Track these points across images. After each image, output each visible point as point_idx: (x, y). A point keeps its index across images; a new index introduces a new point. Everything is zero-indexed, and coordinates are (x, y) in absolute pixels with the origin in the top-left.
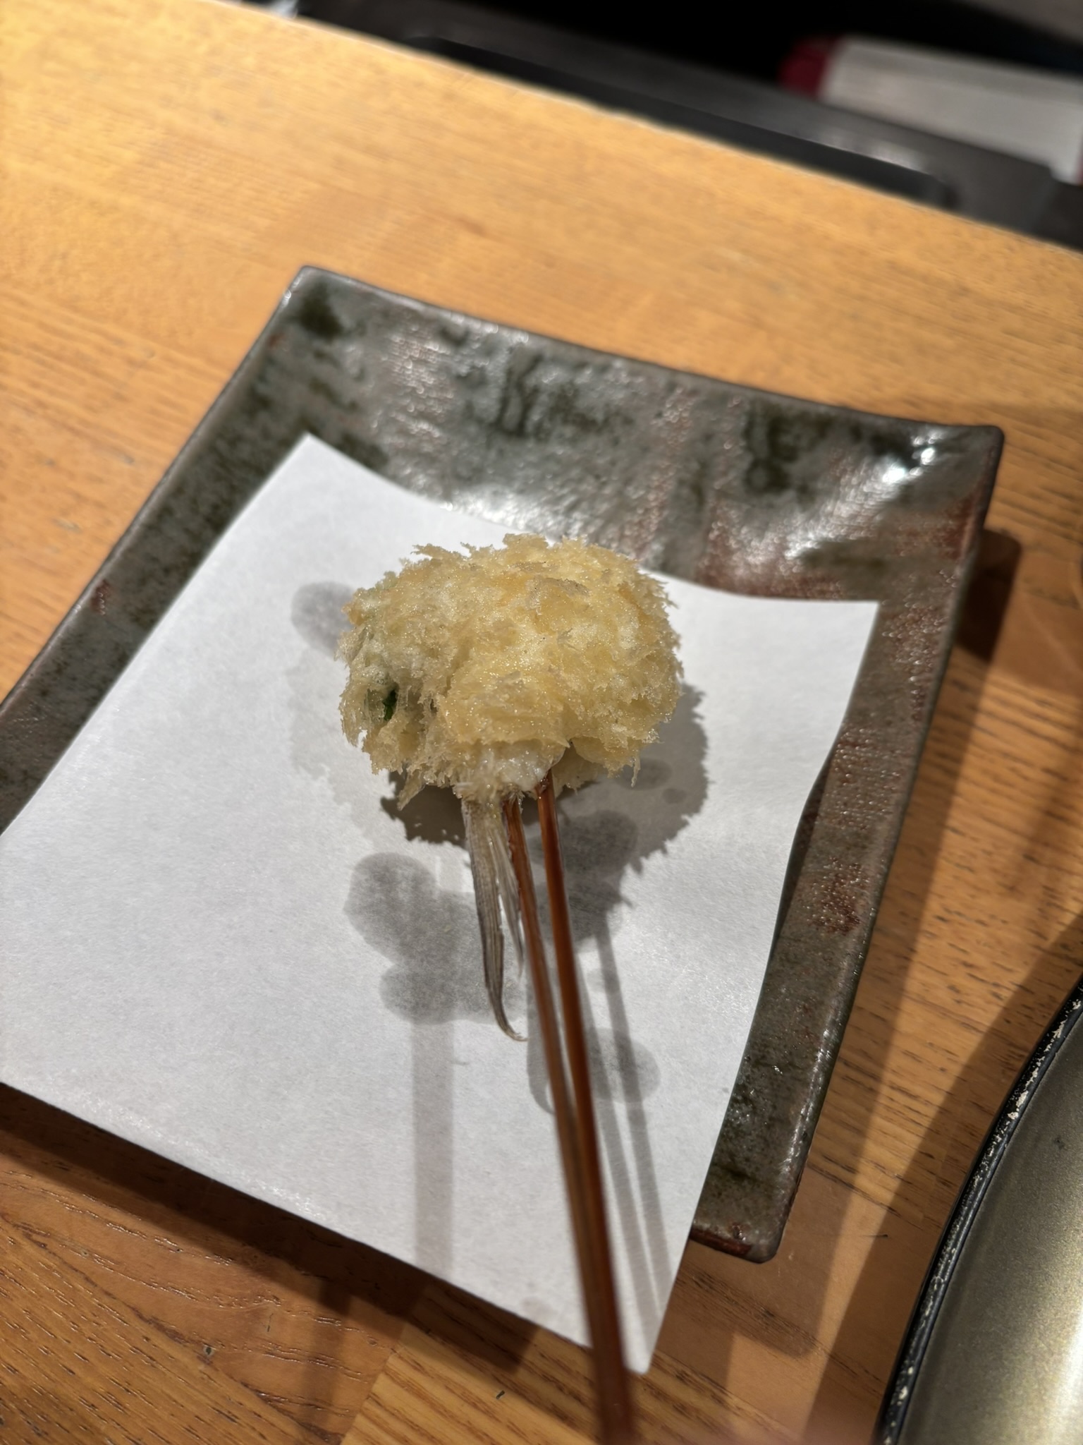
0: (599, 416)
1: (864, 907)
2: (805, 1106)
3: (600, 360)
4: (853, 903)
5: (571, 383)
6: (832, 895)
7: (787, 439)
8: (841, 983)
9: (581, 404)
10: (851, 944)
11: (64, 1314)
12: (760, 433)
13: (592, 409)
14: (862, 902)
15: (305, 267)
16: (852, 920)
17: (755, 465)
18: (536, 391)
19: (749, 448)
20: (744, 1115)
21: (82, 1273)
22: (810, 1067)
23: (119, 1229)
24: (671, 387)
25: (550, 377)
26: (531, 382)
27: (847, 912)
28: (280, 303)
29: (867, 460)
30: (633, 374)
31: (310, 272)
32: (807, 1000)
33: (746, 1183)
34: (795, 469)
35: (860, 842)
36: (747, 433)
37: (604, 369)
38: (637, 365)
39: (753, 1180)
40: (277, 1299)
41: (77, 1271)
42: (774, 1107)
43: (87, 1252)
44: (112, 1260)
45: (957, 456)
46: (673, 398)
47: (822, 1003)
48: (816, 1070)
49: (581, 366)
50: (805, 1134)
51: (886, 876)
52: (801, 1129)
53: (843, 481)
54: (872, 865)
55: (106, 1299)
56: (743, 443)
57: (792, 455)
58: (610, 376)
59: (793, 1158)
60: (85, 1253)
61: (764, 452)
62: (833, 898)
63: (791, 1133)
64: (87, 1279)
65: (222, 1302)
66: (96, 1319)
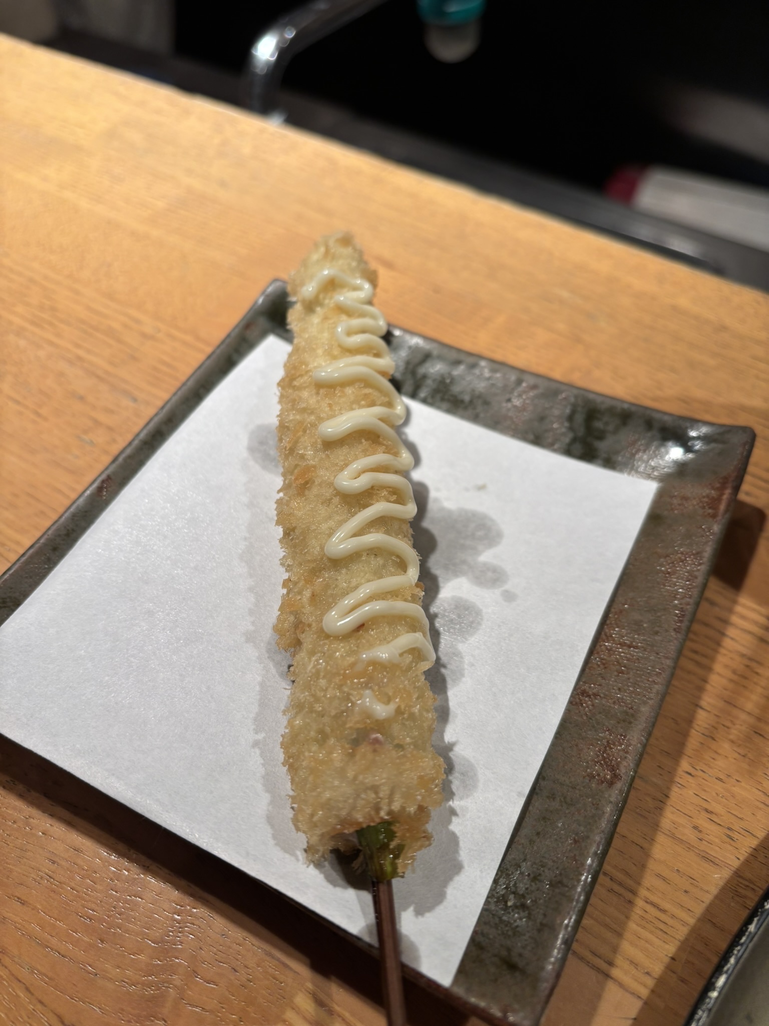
0: (467, 398)
1: (626, 768)
2: (569, 917)
3: (471, 359)
4: (618, 764)
5: (449, 374)
6: (603, 756)
7: (598, 425)
8: (604, 824)
9: (456, 389)
10: (614, 795)
11: (6, 1015)
12: (579, 418)
13: (462, 392)
14: (625, 763)
15: (276, 280)
16: (616, 777)
17: (574, 440)
18: (425, 377)
19: (571, 429)
20: (521, 919)
21: (24, 984)
22: (574, 887)
23: (55, 953)
24: (519, 382)
25: (436, 368)
26: (422, 370)
27: (613, 769)
28: (256, 302)
29: (655, 443)
30: (493, 371)
31: (278, 284)
32: (577, 834)
33: (517, 974)
34: (602, 446)
35: (628, 719)
36: (570, 418)
37: (473, 366)
38: (497, 365)
39: (523, 972)
40: (165, 1021)
41: (20, 981)
42: (545, 915)
43: (29, 968)
44: (47, 977)
45: (720, 446)
46: (520, 389)
47: (588, 837)
48: (579, 890)
49: (458, 363)
50: (567, 940)
51: (645, 746)
52: (564, 935)
53: (637, 456)
54: (635, 737)
55: (39, 1006)
56: (567, 424)
57: (601, 436)
58: (477, 371)
59: (556, 958)
60: (28, 969)
61: (581, 432)
62: (604, 758)
63: (556, 938)
64: (27, 989)
65: (123, 1018)
66: (30, 1021)
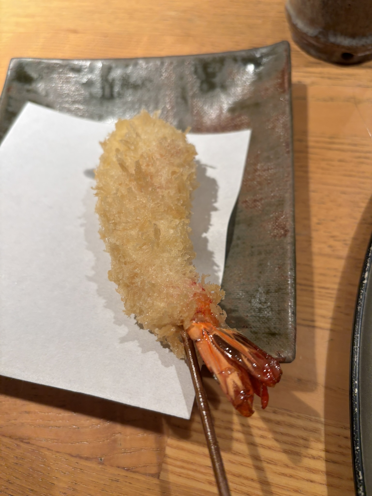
0: (139, 82)
1: (289, 225)
2: (290, 302)
3: (134, 61)
4: (285, 225)
5: (126, 74)
6: (276, 225)
7: (210, 70)
8: (289, 254)
9: (133, 80)
10: (289, 239)
11: (44, 465)
12: (200, 70)
13: (135, 81)
14: (288, 223)
15: (12, 59)
16: (286, 231)
17: (202, 83)
18: (113, 80)
19: (198, 78)
20: (268, 313)
21: (46, 448)
23: (55, 428)
24: (162, 64)
25: (117, 73)
26: (110, 78)
27: (283, 228)
28: (7, 75)
29: (242, 69)
30: (147, 63)
31: (14, 61)
32: (278, 265)
33: (277, 336)
34: (217, 80)
35: (281, 203)
36: (196, 72)
37: (136, 64)
38: (147, 59)
39: (279, 334)
40: (121, 433)
41: (43, 447)
42: (279, 306)
43: (45, 440)
44: (55, 439)
45: (274, 56)
46: (165, 67)
47: (284, 264)
48: (290, 287)
49: (127, 66)
50: (293, 312)
51: (294, 212)
52: (291, 310)
53: (235, 79)
54: (288, 209)
55: (58, 454)
56: (195, 77)
57: (213, 75)
58: (138, 67)
59: (292, 322)
61: (203, 77)
63: (288, 313)
64: (48, 449)
65: (100, 441)
66: (56, 462)
